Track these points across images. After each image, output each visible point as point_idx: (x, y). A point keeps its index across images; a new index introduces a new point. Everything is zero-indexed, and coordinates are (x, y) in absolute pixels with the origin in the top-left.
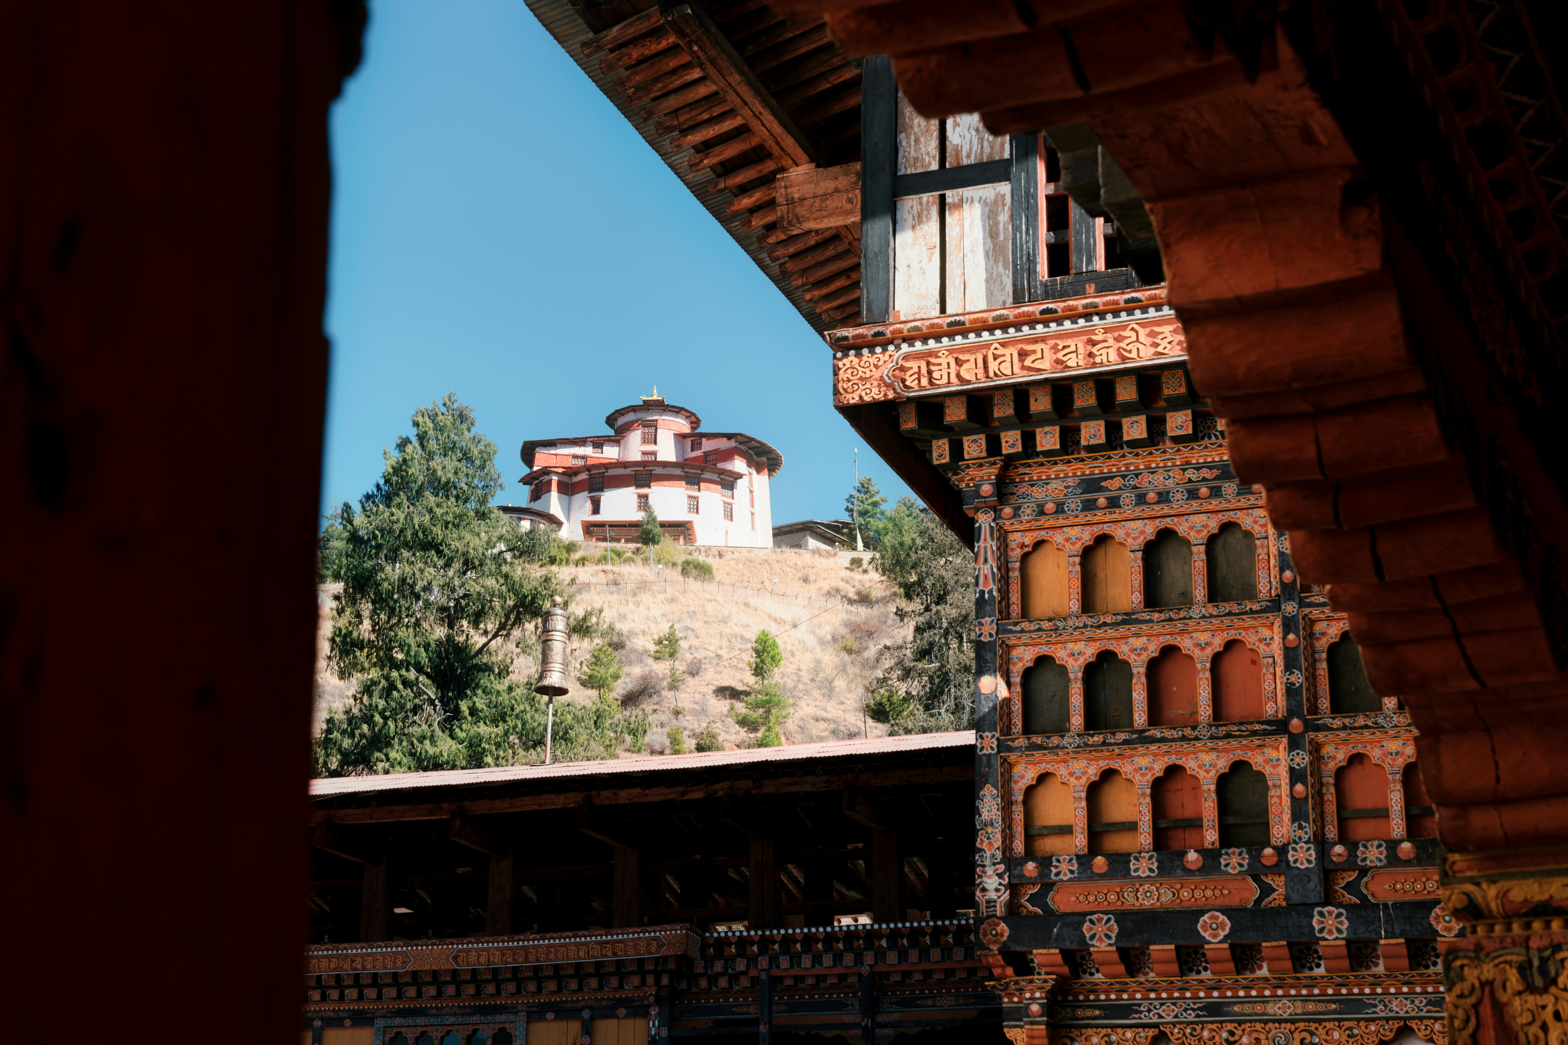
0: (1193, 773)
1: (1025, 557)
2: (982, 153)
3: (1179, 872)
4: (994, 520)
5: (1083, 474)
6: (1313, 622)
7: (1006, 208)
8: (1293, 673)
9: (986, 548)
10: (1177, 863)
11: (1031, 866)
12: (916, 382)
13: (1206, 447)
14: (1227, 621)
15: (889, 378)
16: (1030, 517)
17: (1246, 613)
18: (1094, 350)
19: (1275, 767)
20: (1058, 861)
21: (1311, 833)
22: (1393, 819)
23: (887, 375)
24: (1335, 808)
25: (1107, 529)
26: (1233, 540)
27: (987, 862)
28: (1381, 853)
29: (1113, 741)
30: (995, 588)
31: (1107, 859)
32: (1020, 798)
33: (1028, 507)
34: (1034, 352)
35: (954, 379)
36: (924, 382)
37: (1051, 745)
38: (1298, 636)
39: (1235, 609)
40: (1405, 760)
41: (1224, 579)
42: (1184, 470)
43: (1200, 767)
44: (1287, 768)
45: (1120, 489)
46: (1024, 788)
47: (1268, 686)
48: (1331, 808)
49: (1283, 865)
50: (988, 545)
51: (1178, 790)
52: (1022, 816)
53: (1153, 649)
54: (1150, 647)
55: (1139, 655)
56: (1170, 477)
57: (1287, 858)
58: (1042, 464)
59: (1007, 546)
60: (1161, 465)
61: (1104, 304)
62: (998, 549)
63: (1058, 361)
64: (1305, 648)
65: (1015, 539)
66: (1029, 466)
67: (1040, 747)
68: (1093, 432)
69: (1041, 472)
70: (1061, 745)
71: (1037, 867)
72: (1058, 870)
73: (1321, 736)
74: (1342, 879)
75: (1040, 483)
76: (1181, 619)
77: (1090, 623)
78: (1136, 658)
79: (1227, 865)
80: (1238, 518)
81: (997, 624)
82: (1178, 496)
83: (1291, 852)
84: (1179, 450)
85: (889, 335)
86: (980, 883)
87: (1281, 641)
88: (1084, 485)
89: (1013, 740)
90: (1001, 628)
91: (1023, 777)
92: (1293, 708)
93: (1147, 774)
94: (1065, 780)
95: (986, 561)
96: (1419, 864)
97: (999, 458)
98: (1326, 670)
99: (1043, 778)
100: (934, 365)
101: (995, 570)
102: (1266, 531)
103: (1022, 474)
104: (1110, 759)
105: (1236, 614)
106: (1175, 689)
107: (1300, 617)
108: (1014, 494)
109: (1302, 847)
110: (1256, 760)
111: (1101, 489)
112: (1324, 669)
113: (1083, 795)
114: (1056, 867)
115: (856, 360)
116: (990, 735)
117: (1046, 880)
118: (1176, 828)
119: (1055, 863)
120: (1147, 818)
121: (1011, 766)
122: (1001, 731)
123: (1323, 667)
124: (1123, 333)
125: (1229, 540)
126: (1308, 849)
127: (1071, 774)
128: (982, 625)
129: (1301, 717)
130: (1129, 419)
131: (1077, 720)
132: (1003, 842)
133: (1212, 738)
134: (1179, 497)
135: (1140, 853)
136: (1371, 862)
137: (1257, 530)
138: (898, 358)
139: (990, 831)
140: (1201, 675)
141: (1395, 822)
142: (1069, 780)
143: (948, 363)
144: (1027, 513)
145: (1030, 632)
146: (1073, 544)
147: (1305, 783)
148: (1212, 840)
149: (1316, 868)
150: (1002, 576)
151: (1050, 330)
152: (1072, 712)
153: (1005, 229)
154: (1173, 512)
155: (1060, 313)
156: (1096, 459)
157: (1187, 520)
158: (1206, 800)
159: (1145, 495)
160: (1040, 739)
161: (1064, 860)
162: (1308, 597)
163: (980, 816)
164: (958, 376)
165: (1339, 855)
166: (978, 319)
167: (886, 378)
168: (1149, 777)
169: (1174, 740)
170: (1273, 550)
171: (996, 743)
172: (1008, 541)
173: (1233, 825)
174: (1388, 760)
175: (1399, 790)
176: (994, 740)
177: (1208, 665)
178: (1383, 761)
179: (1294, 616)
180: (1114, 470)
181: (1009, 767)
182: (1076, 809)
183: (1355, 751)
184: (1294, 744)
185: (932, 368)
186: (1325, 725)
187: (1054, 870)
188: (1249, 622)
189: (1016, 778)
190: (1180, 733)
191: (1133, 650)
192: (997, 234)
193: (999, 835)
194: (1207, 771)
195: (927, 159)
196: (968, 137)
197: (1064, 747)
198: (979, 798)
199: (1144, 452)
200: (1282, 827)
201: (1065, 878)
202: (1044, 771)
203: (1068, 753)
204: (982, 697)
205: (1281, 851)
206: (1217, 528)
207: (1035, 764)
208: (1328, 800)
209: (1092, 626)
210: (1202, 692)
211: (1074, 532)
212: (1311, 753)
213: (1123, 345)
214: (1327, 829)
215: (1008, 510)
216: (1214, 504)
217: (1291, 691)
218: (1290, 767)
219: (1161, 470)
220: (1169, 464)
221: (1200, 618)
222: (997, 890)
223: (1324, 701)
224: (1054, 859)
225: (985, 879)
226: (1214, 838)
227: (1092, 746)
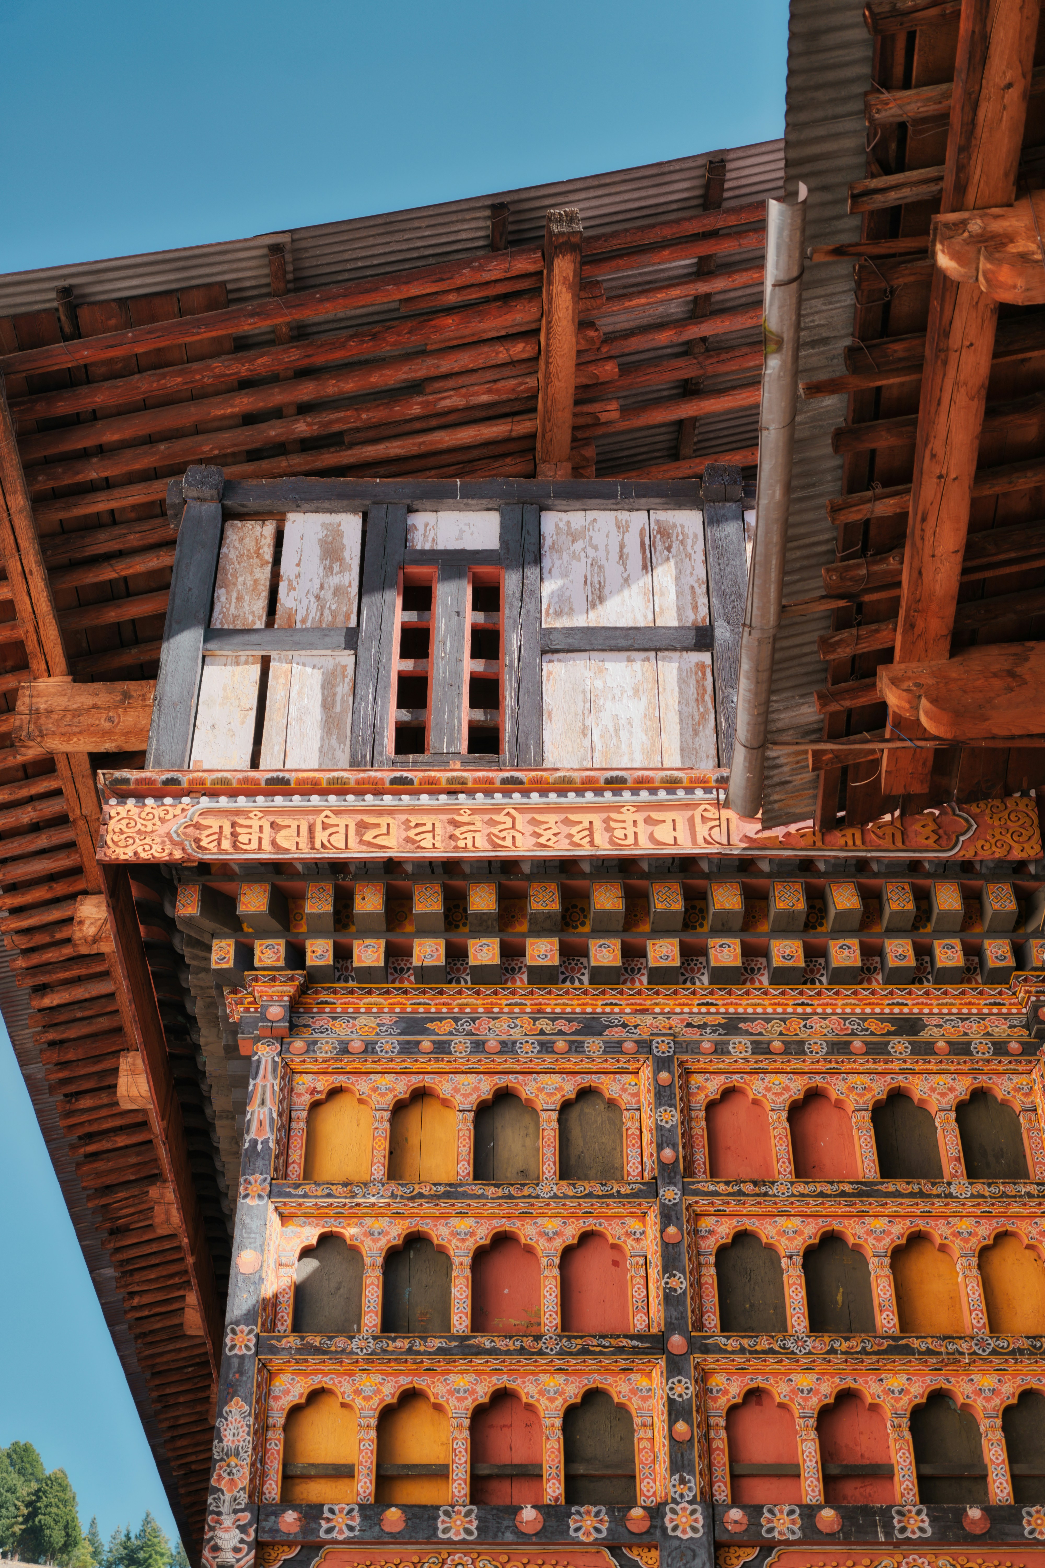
0: (531, 1401)
1: (315, 1106)
2: (321, 621)
3: (509, 1536)
4: (280, 1053)
5: (403, 1011)
6: (698, 1216)
7: (347, 680)
8: (674, 1276)
9: (264, 1087)
10: (506, 1523)
11: (290, 1516)
12: (215, 843)
13: (567, 993)
14: (586, 1204)
15: (178, 835)
16: (329, 1055)
17: (611, 1196)
18: (457, 832)
19: (644, 1399)
20: (332, 1511)
21: (696, 1490)
22: (806, 1479)
23: (176, 832)
24: (726, 1459)
25: (429, 1081)
26: (592, 1111)
27: (225, 1508)
28: (793, 1522)
29: (422, 1348)
30: (272, 1138)
31: (404, 1512)
32: (281, 1421)
33: (327, 1043)
34: (378, 825)
35: (266, 845)
36: (226, 844)
37: (333, 1349)
38: (680, 1229)
39: (598, 1190)
40: (820, 1401)
41: (579, 1157)
42: (535, 1019)
43: (541, 1393)
44: (665, 1399)
45: (451, 1033)
46: (287, 1407)
47: (636, 1292)
48: (721, 1459)
49: (658, 1532)
50: (268, 1084)
51: (505, 1426)
52: (281, 1447)
53: (483, 1234)
54: (479, 1232)
55: (463, 1240)
56: (516, 1026)
57: (664, 1523)
58: (352, 992)
59: (292, 1090)
60: (506, 1010)
61: (476, 781)
62: (281, 1090)
63: (408, 840)
64: (689, 1246)
65: (304, 1083)
66: (335, 992)
67: (318, 1351)
68: (429, 951)
69: (349, 1003)
70: (348, 1350)
71: (300, 1519)
72: (330, 1525)
73: (710, 1361)
74: (738, 1557)
75: (345, 1016)
76: (524, 1197)
77: (400, 1193)
78: (458, 1244)
79: (577, 1530)
80: (602, 1083)
81: (271, 1184)
82: (527, 1048)
83: (669, 1515)
84: (532, 993)
85: (185, 785)
86: (212, 1538)
87: (658, 1235)
88: (404, 1025)
89: (279, 1339)
90: (275, 1189)
91: (287, 1392)
92: (673, 1321)
93: (466, 1398)
94: (347, 1400)
95: (263, 1102)
96: (847, 1542)
97: (300, 972)
98: (715, 1277)
99: (316, 1396)
100: (241, 826)
101: (275, 1115)
102: (639, 1102)
103: (322, 1003)
104: (415, 1375)
105: (599, 1197)
106: (506, 1291)
107: (684, 1207)
108: (309, 1026)
109: (684, 1509)
110: (618, 1389)
111: (424, 1031)
112: (711, 1276)
113: (373, 1422)
114: (328, 1520)
115: (135, 811)
116: (246, 1329)
117: (311, 1538)
118: (500, 1477)
119: (327, 1514)
120: (463, 1459)
121: (272, 1376)
122: (263, 1325)
123: (710, 1274)
124: (496, 817)
125: (587, 1110)
126: (693, 1512)
127: (358, 1392)
128: (250, 1183)
129: (683, 1332)
130: (477, 941)
131: (371, 1319)
132: (251, 1480)
133: (561, 1353)
134: (528, 1051)
135: (453, 1506)
136: (780, 1533)
137: (625, 1100)
138: (193, 814)
139: (233, 1464)
140: (546, 1273)
141: (808, 1482)
142: (353, 1400)
143: (261, 827)
144: (325, 1048)
145: (316, 1197)
146: (383, 1095)
147: (689, 1421)
148: (555, 1495)
149: (704, 1539)
150: (283, 1126)
151: (401, 803)
152: (365, 1309)
153: (343, 701)
154: (518, 1068)
155: (416, 785)
156: (424, 992)
157: (535, 1080)
158: (548, 1438)
159: (484, 1043)
160: (318, 1339)
161: (341, 1511)
162: (694, 1183)
163: (221, 1441)
164: (274, 843)
165: (736, 1522)
166: (308, 778)
167: (174, 836)
168: (470, 1404)
169: (508, 1352)
170: (648, 1123)
171: (254, 1340)
172: (294, 1083)
173: (583, 1476)
174: (798, 1399)
175: (813, 1440)
176: (252, 1336)
177: (557, 1261)
178: (792, 1400)
179: (675, 1204)
180: (444, 1010)
181: (268, 1375)
182: (361, 1441)
183: (753, 1385)
184: (675, 1367)
185: (239, 830)
186: (717, 1345)
187: (324, 1525)
188: (616, 1209)
189: (277, 1393)
190: (518, 1344)
191: (455, 1234)
192: (333, 706)
193: (246, 1470)
194: (552, 1400)
195: (251, 618)
196: (305, 602)
197: (352, 1353)
198: (221, 1416)
199: (487, 989)
200: (655, 1482)
201: (341, 1538)
202: (319, 1386)
203: (357, 1362)
204: (240, 1277)
205: (656, 1512)
206: (575, 1093)
207: (307, 1375)
208: (718, 1448)
209: (402, 1197)
210: (547, 1294)
211: (385, 1081)
212: (696, 1382)
213: (495, 830)
214: (715, 1487)
215: (298, 1044)
216: (573, 1062)
217: (670, 1299)
218: (669, 1398)
219: (505, 1016)
220: (517, 1010)
221: (551, 1198)
222: (236, 1550)
223: (712, 1317)
224: (326, 1508)
225: (219, 1533)
226: (558, 1492)
227: (392, 1353)
